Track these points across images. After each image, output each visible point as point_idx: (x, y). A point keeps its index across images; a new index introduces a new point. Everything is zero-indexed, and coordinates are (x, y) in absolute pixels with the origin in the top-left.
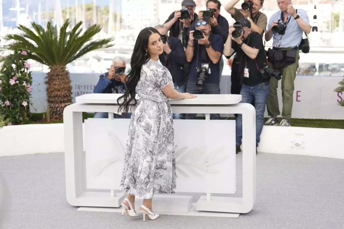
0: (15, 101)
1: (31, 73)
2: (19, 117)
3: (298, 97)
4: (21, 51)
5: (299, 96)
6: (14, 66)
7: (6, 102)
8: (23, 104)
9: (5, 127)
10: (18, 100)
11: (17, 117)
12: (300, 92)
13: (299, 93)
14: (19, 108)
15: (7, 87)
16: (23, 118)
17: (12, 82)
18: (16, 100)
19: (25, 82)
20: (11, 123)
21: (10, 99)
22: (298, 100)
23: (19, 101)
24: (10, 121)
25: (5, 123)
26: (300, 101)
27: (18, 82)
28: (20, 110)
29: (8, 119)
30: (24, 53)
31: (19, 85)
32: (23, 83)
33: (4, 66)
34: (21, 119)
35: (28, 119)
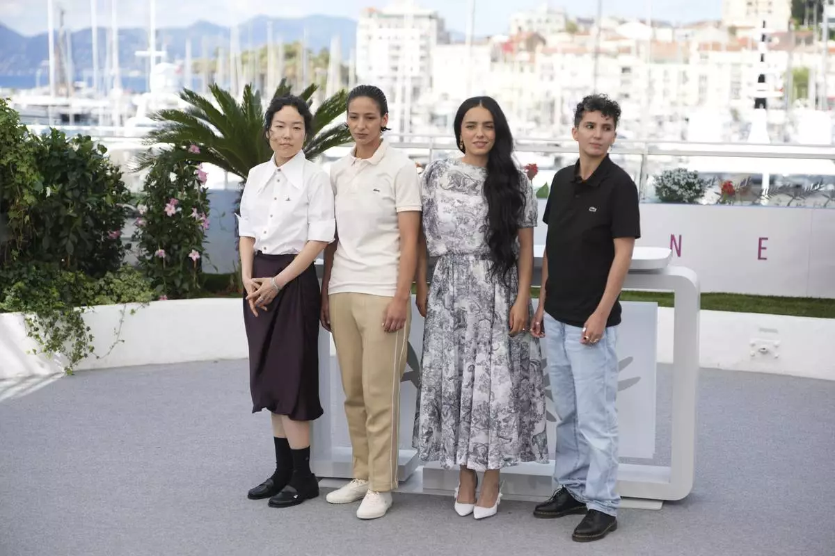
0: (174, 250)
1: (207, 192)
2: (182, 282)
3: (762, 251)
4: (188, 145)
5: (765, 248)
6: (173, 177)
7: (157, 253)
8: (190, 255)
9: (153, 304)
10: (180, 248)
11: (178, 283)
12: (766, 239)
13: (763, 242)
14: (181, 264)
15: (157, 221)
16: (191, 286)
17: (170, 210)
18: (176, 247)
19: (195, 210)
20: (165, 296)
21: (165, 244)
22: (762, 256)
23: (183, 249)
24: (163, 291)
25: (153, 295)
26: (765, 259)
27: (180, 209)
28: (184, 268)
29: (160, 287)
30: (194, 149)
31: (183, 217)
32: (192, 211)
33: (152, 176)
34: (186, 286)
35: (199, 287)
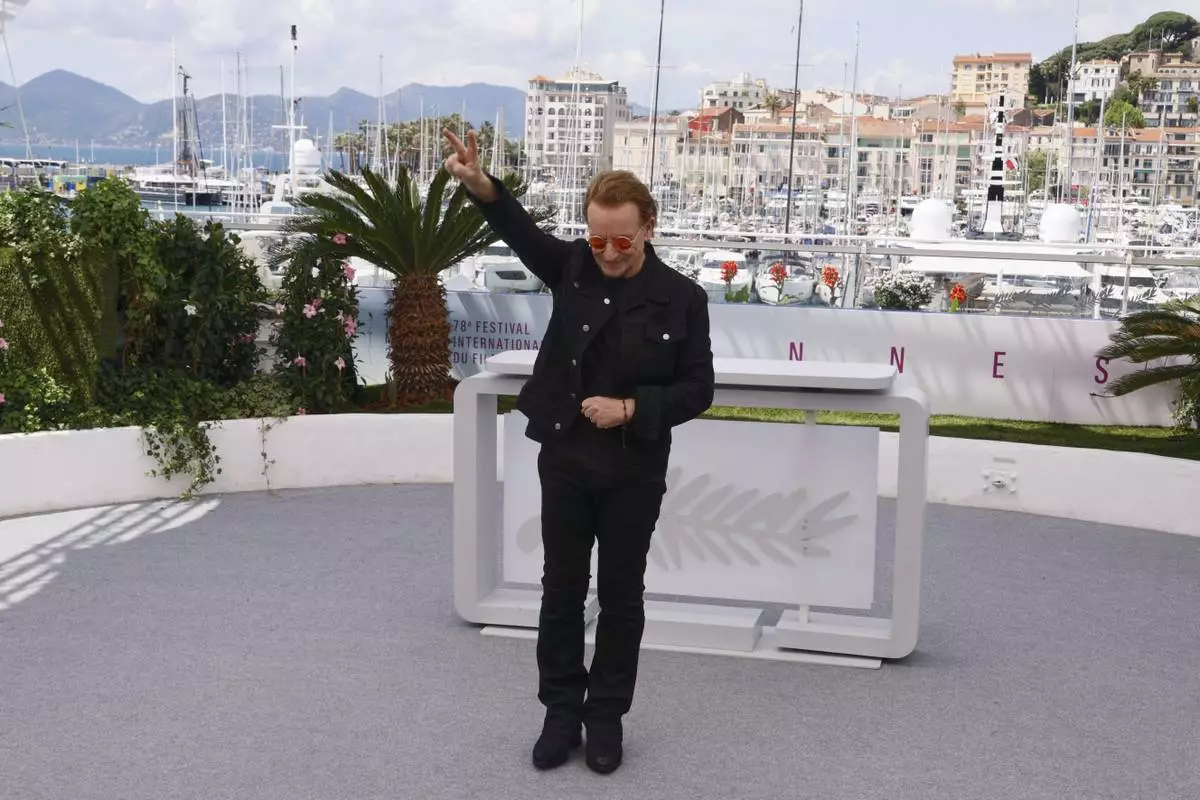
0: (316, 358)
1: (357, 289)
2: (325, 393)
3: (999, 368)
4: (333, 234)
5: (1002, 365)
6: (315, 272)
7: (296, 360)
8: (336, 363)
9: (291, 419)
10: (322, 354)
11: (320, 395)
12: (1004, 353)
13: (1000, 357)
14: (324, 373)
15: (296, 322)
16: (334, 398)
17: (309, 311)
18: (318, 354)
19: (341, 312)
20: (304, 410)
21: (305, 350)
22: (998, 374)
23: (327, 357)
24: (301, 403)
25: (291, 409)
26: (1001, 377)
27: (323, 310)
28: (328, 378)
29: (298, 399)
30: (340, 239)
31: (326, 318)
32: (338, 313)
33: (292, 270)
34: (329, 399)
35: (344, 400)
